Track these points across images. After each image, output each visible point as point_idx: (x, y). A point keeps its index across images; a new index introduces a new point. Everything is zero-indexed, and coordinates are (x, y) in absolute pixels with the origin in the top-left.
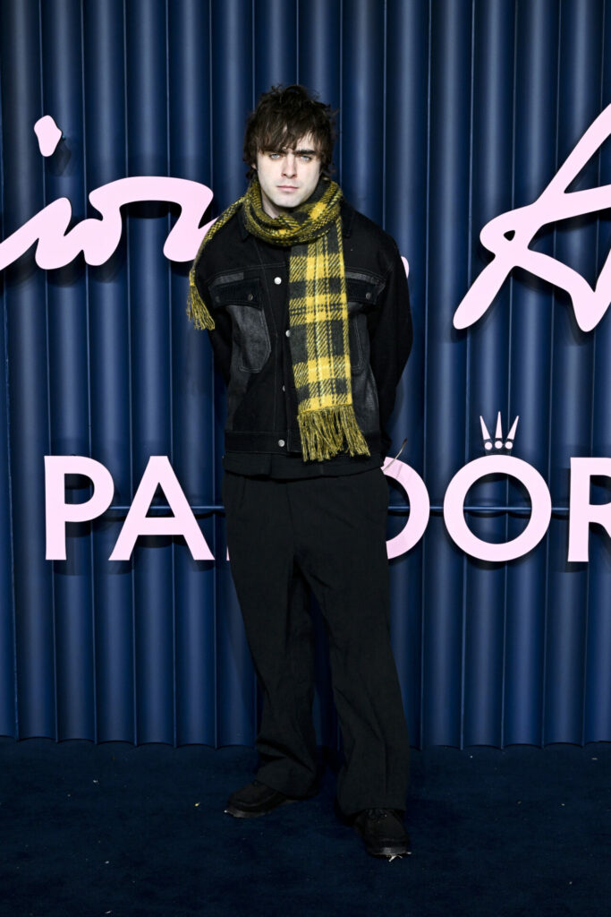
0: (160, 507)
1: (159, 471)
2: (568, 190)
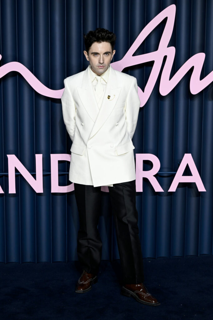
2: (134, 55)
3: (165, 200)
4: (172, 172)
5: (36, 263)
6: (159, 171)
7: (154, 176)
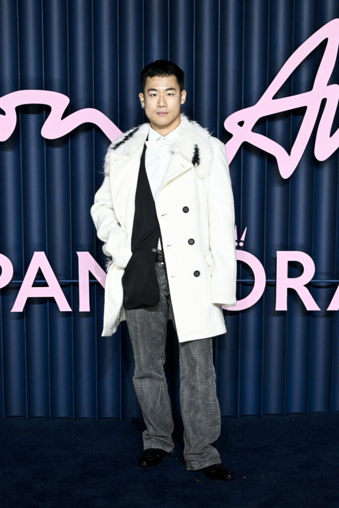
0: (40, 281)
1: (39, 261)
2: (275, 98)
3: (321, 323)
4: (334, 279)
5: (121, 419)
6: (313, 278)
7: (305, 286)
